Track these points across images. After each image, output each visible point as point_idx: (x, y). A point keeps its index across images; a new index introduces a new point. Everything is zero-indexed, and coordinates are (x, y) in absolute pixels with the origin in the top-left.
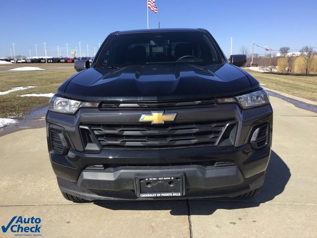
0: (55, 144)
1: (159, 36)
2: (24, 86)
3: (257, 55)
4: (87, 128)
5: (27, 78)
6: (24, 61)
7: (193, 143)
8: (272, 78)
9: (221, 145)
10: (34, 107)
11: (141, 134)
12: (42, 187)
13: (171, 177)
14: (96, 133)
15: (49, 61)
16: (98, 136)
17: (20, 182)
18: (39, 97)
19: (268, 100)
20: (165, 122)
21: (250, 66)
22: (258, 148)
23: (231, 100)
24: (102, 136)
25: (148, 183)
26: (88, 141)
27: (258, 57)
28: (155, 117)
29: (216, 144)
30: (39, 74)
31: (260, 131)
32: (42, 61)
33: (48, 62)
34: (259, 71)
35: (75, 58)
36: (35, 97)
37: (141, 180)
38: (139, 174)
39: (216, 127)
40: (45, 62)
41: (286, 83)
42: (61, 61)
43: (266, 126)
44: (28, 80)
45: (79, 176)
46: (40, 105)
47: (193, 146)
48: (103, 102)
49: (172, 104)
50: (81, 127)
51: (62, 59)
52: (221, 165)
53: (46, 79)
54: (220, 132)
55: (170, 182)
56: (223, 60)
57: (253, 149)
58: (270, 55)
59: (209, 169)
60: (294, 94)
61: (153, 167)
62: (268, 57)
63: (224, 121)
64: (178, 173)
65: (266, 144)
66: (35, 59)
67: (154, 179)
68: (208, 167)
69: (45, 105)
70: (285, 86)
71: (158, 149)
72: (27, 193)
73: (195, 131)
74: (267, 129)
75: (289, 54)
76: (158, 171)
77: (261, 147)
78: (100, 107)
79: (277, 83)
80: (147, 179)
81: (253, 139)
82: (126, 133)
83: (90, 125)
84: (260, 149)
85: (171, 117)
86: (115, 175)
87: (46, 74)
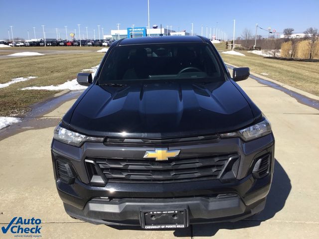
0: (60, 172)
1: (161, 49)
2: (24, 77)
3: (260, 36)
4: (92, 162)
5: (27, 66)
6: (23, 44)
7: (196, 176)
8: (275, 65)
9: (223, 179)
10: (36, 102)
11: (145, 169)
12: (48, 202)
13: (175, 211)
14: (101, 166)
15: (48, 44)
16: (102, 170)
17: (27, 195)
18: (40, 90)
19: (270, 128)
20: (168, 159)
21: (253, 50)
22: (260, 178)
23: (233, 134)
24: (107, 169)
25: (152, 216)
26: (93, 172)
27: (262, 38)
28: (160, 154)
29: (219, 177)
30: (39, 61)
31: (262, 161)
32: (40, 44)
33: (47, 46)
34: (262, 54)
35: (75, 41)
36: (36, 90)
37: (145, 213)
38: (143, 207)
39: (219, 161)
40: (44, 46)
41: (288, 71)
42: (60, 44)
43: (268, 156)
44: (28, 69)
45: (85, 206)
46: (41, 101)
47: (196, 180)
48: (107, 137)
49: (176, 140)
50: (86, 161)
51: (61, 42)
52: (224, 197)
53: (45, 67)
54: (223, 165)
55: (174, 215)
56: (226, 76)
57: (254, 178)
58: (273, 37)
59: (212, 202)
60: (296, 86)
61: (157, 200)
62: (271, 39)
63: (227, 155)
64: (181, 206)
65: (268, 172)
66: (34, 42)
67: (159, 213)
68: (211, 199)
69: (47, 100)
70: (288, 76)
71: (162, 182)
72: (34, 208)
73: (198, 165)
74: (269, 159)
75: (293, 36)
76: (162, 204)
77: (263, 176)
78: (105, 141)
79: (281, 71)
80: (151, 213)
81: (255, 169)
82: (130, 167)
83: (95, 159)
84: (262, 178)
85: (175, 154)
86: (120, 208)
87: (46, 62)
